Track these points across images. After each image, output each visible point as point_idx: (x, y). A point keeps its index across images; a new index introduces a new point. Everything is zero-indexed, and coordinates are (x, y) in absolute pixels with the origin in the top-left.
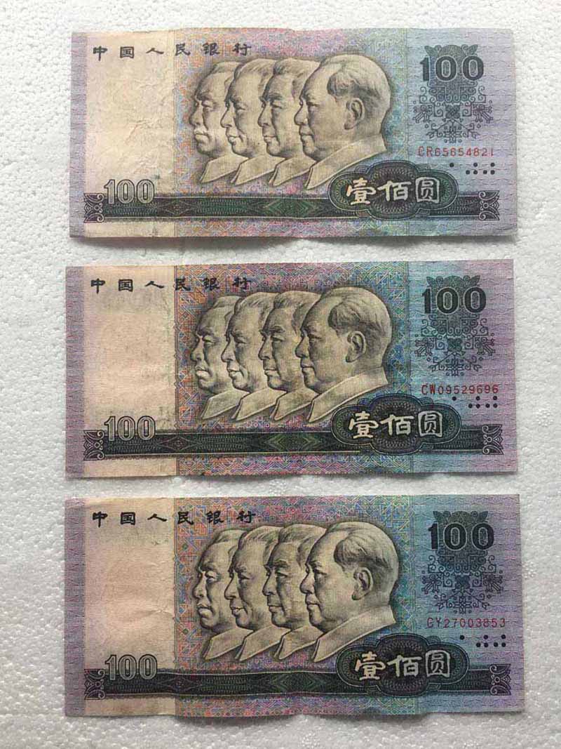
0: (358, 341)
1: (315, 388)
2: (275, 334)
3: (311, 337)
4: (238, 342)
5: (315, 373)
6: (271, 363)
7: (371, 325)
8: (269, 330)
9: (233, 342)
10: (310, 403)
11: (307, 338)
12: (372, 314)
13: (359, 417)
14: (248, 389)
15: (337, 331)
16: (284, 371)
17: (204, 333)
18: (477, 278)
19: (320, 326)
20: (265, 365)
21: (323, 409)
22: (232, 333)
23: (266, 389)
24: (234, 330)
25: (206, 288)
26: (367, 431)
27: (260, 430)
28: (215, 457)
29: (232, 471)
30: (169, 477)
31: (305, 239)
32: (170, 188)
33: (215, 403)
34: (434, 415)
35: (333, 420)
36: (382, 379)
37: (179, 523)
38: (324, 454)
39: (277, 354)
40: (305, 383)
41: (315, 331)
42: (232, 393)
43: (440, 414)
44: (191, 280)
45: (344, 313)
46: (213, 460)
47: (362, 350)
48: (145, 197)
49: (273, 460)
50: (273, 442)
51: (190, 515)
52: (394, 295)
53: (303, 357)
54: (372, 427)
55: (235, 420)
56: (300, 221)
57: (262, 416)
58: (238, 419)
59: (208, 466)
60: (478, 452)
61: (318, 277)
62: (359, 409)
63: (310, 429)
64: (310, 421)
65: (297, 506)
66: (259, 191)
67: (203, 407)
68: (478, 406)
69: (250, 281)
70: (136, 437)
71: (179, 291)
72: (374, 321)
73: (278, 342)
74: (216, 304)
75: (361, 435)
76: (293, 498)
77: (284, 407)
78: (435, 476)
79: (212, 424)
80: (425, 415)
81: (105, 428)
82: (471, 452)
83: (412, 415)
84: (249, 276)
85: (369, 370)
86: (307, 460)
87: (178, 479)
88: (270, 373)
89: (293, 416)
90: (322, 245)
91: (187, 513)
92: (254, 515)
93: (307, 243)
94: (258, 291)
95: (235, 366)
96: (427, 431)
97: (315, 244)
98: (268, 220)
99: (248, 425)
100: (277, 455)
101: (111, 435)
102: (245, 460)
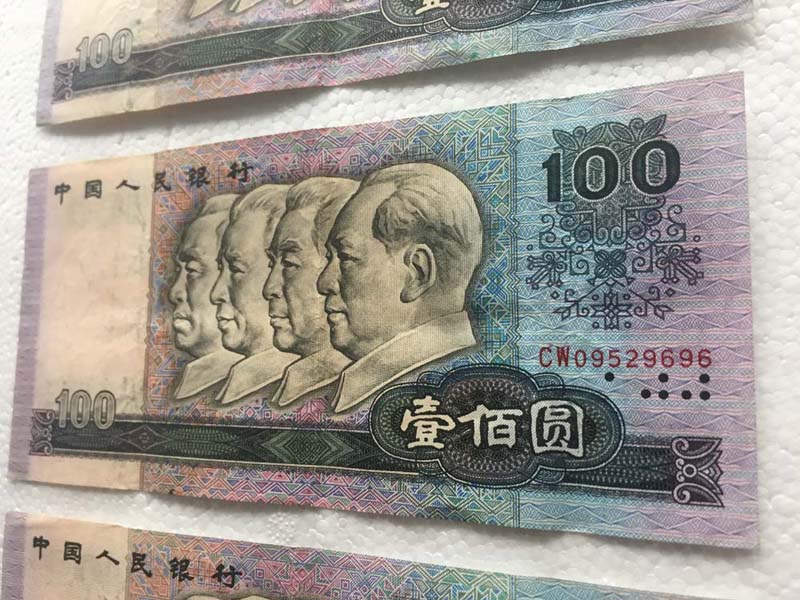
1: (346, 351)
2: (289, 254)
3: (344, 257)
4: (234, 270)
5: (349, 323)
6: (281, 304)
7: (446, 232)
8: (280, 250)
9: (227, 272)
10: (337, 377)
11: (336, 260)
12: (447, 209)
14: (244, 350)
15: (386, 246)
16: (298, 319)
17: (188, 258)
18: (659, 122)
19: (359, 237)
20: (271, 309)
21: (359, 389)
22: (227, 258)
23: (271, 351)
25: (192, 184)
26: (434, 435)
27: (257, 423)
28: (188, 463)
29: (211, 491)
30: (129, 492)
31: (342, 86)
32: (153, 35)
33: (195, 372)
35: (375, 410)
36: (466, 336)
37: (133, 570)
38: (357, 474)
40: (332, 342)
41: (350, 247)
42: (219, 357)
44: (173, 174)
45: (400, 212)
46: (187, 469)
47: (429, 278)
48: (121, 54)
49: (273, 477)
50: (275, 444)
51: (147, 559)
52: (488, 171)
53: (329, 294)
55: (219, 403)
56: (333, 57)
57: (260, 397)
58: (225, 401)
59: (180, 478)
60: (663, 498)
61: (357, 150)
63: (337, 425)
64: (338, 410)
65: (309, 567)
66: (271, 17)
67: (177, 379)
69: (252, 168)
70: (92, 423)
71: (158, 193)
72: (451, 224)
75: (422, 443)
76: (303, 552)
77: (296, 384)
78: (567, 540)
79: (188, 409)
80: (545, 408)
81: (55, 407)
82: (645, 496)
85: (442, 318)
86: (330, 481)
87: (142, 497)
88: (279, 322)
89: (308, 400)
90: (369, 94)
91: (144, 556)
92: (241, 574)
93: (345, 93)
94: (263, 183)
96: (549, 444)
97: (357, 92)
98: (281, 62)
99: (239, 413)
100: (280, 469)
101: (62, 418)
102: (231, 474)
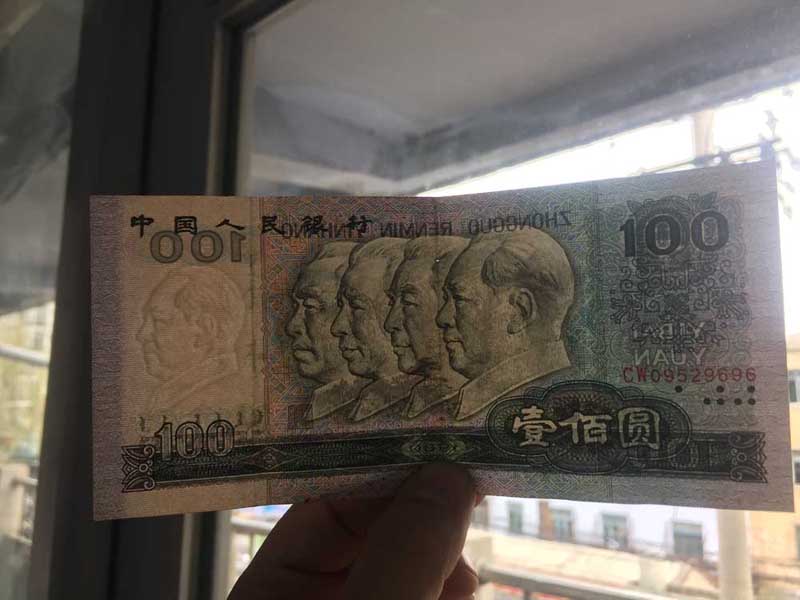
0: (524, 301)
13: (527, 415)
24: (349, 291)
34: (646, 415)
39: (411, 324)
43: (654, 413)
54: (546, 430)
62: (527, 401)
68: (721, 402)
73: (412, 306)
74: (323, 253)
83: (609, 414)
84: (369, 215)
95: (351, 342)
